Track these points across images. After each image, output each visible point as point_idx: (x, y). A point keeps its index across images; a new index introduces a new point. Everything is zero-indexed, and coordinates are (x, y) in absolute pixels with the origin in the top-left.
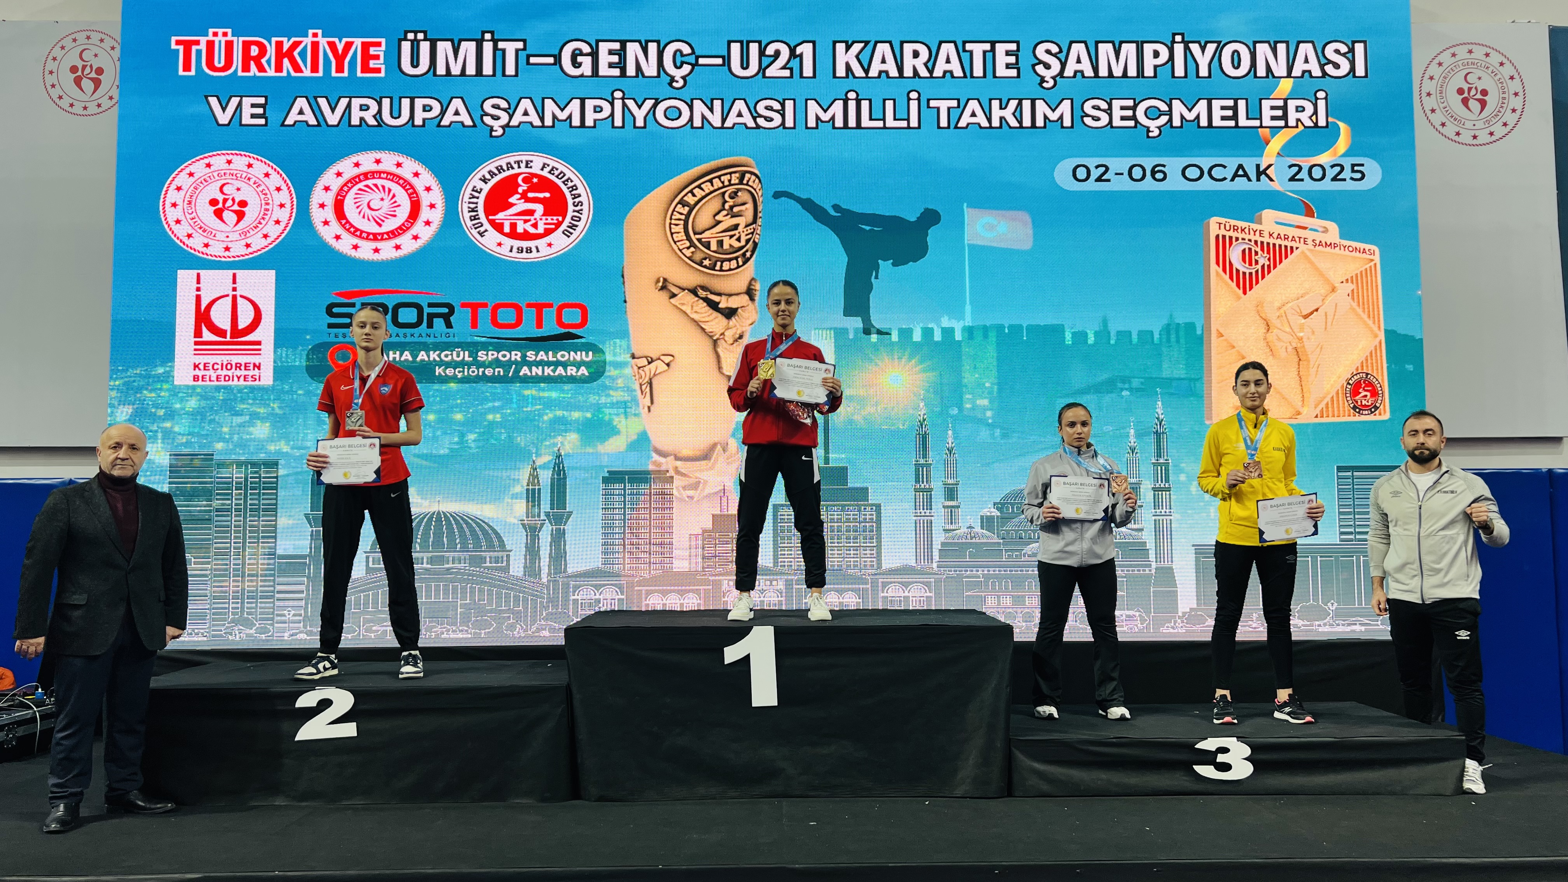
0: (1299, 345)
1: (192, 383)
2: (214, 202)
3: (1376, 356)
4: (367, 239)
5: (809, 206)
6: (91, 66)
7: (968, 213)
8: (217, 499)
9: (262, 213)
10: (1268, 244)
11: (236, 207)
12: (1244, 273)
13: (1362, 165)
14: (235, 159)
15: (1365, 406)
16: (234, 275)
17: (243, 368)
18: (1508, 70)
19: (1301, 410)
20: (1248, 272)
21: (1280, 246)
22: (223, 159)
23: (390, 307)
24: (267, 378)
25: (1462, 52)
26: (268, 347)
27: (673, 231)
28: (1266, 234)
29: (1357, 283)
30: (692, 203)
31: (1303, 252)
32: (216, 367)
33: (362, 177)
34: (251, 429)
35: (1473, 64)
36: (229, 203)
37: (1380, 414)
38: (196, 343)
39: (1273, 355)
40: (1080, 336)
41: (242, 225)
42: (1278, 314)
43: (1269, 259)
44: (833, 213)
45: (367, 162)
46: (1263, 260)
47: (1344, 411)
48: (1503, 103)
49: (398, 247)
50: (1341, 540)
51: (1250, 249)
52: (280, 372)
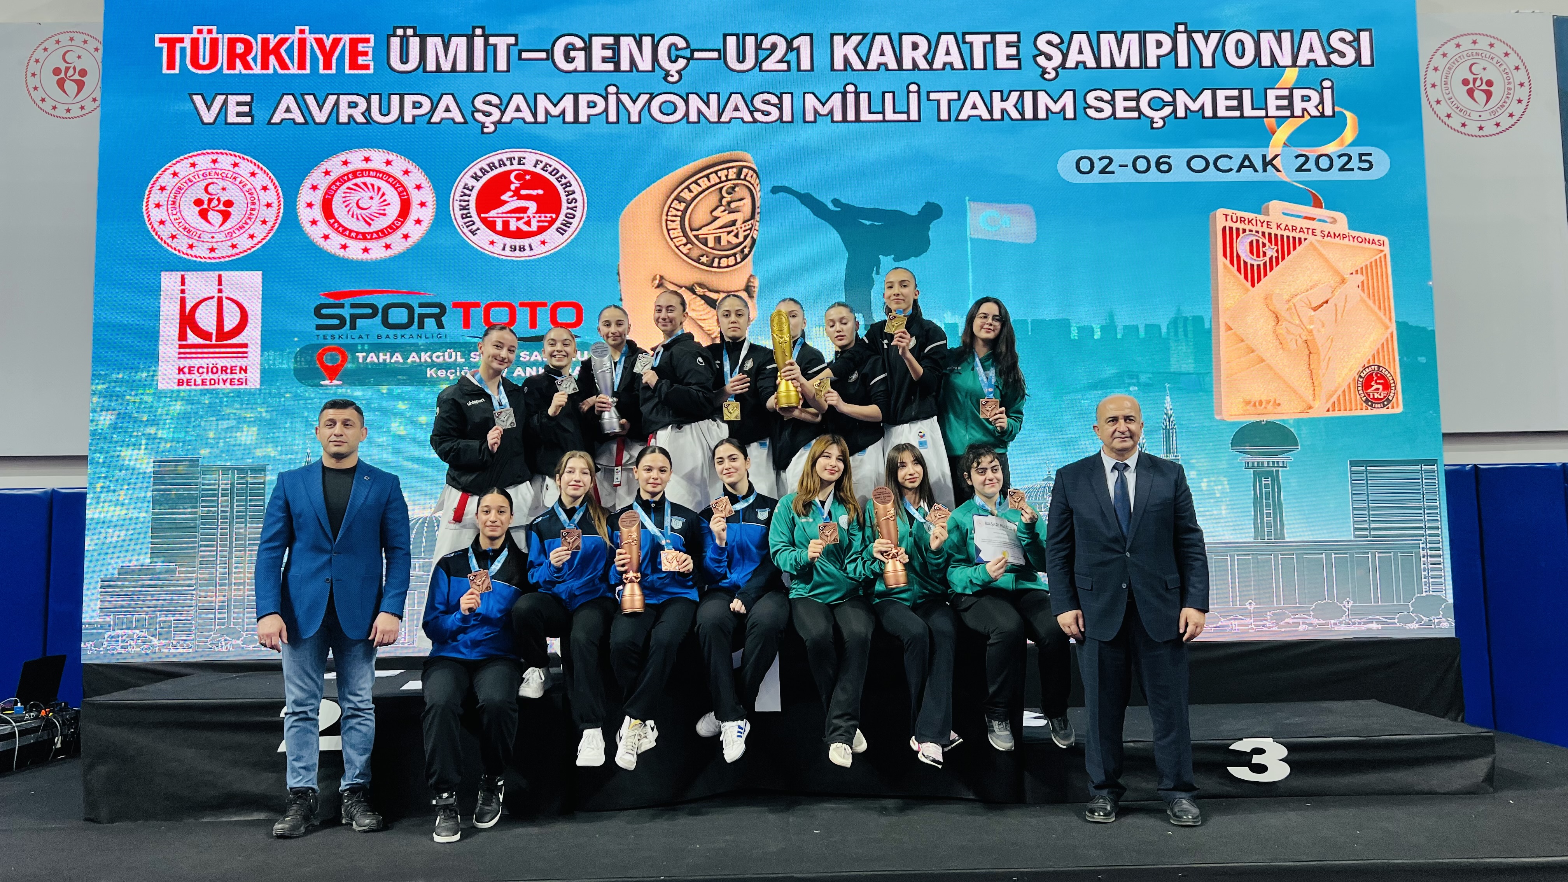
0: (1309, 338)
1: (176, 387)
2: (198, 202)
3: (1388, 348)
4: (356, 238)
5: (808, 200)
6: (74, 68)
7: (971, 206)
8: (203, 507)
9: (248, 212)
10: (1276, 235)
11: (221, 207)
12: (1252, 266)
13: (1370, 155)
14: (220, 158)
15: (1378, 399)
16: (220, 277)
17: (229, 371)
18: (1513, 60)
19: (1312, 403)
20: (1255, 263)
21: (1288, 237)
22: (209, 158)
23: (380, 307)
24: (254, 380)
25: (1466, 43)
26: (254, 349)
27: (669, 227)
28: (1274, 226)
29: (1367, 275)
30: (689, 198)
31: (1311, 244)
32: (201, 370)
33: (350, 176)
34: (238, 434)
35: (1477, 54)
36: (215, 202)
37: (1393, 407)
38: (181, 346)
39: (1282, 348)
40: (1086, 331)
41: (229, 224)
42: (1287, 306)
43: (1277, 251)
44: (833, 208)
45: (356, 159)
46: (1271, 252)
47: (1356, 405)
48: (1509, 94)
49: (388, 247)
50: (1356, 536)
51: (1258, 241)
52: (267, 376)
